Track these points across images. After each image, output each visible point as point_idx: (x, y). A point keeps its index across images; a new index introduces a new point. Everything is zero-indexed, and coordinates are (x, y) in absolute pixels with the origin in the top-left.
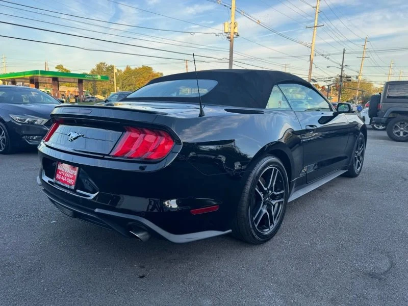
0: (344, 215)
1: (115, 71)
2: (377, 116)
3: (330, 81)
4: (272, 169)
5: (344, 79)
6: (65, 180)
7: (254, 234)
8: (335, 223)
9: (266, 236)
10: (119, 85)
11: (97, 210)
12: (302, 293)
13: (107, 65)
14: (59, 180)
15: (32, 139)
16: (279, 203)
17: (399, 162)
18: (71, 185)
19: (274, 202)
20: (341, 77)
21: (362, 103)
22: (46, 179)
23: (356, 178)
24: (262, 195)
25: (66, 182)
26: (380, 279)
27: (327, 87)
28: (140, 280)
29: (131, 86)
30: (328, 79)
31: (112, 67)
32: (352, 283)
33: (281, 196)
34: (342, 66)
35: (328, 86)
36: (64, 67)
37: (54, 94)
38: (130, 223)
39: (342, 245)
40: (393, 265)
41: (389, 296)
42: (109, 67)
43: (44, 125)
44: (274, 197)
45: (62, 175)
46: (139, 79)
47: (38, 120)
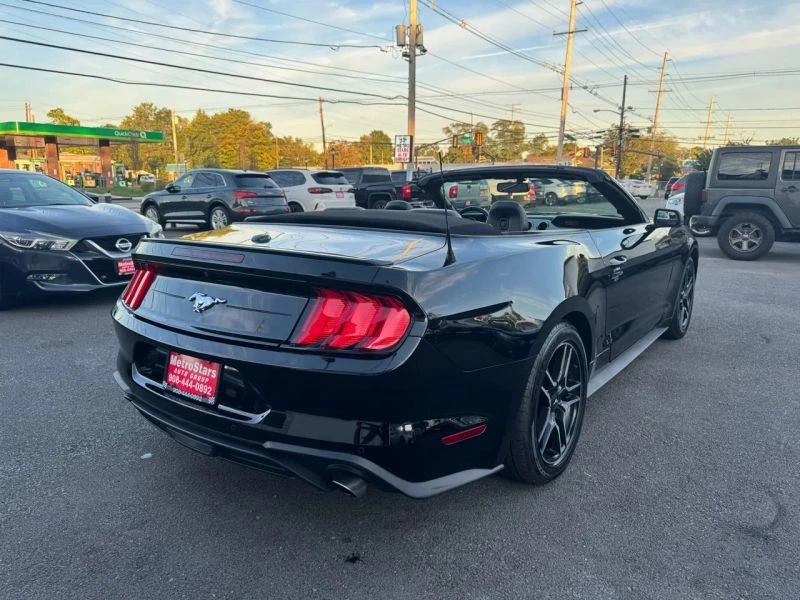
0: (677, 417)
1: (175, 121)
2: (698, 213)
3: (600, 137)
4: (563, 346)
5: (625, 135)
6: (191, 386)
7: (540, 468)
8: (666, 434)
9: (556, 468)
10: (184, 149)
11: (268, 445)
12: (642, 573)
13: (156, 109)
14: (175, 386)
15: (46, 280)
16: (572, 407)
17: (751, 304)
18: (205, 396)
19: (566, 406)
20: (621, 129)
21: (660, 179)
22: (142, 380)
23: (681, 341)
24: (548, 395)
25: (193, 391)
26: (766, 538)
27: (593, 149)
28: (350, 566)
29: (208, 152)
30: (596, 135)
31: (168, 113)
32: (722, 549)
33: (577, 392)
34: (622, 109)
35: (597, 147)
36: (66, 114)
37: (51, 172)
38: (331, 466)
39: (688, 477)
40: (781, 510)
41: (788, 567)
42: (160, 112)
43: (71, 250)
44: (565, 397)
45: (181, 378)
46: (223, 136)
47: (58, 242)
